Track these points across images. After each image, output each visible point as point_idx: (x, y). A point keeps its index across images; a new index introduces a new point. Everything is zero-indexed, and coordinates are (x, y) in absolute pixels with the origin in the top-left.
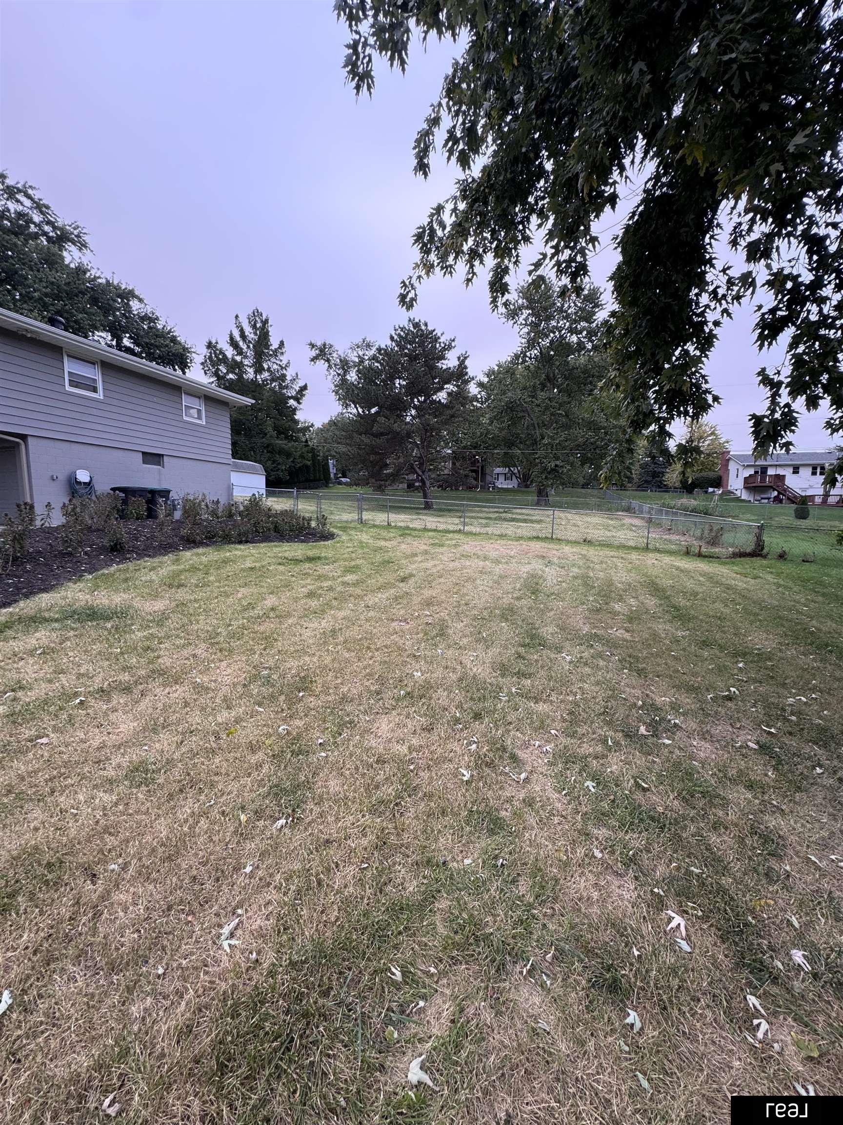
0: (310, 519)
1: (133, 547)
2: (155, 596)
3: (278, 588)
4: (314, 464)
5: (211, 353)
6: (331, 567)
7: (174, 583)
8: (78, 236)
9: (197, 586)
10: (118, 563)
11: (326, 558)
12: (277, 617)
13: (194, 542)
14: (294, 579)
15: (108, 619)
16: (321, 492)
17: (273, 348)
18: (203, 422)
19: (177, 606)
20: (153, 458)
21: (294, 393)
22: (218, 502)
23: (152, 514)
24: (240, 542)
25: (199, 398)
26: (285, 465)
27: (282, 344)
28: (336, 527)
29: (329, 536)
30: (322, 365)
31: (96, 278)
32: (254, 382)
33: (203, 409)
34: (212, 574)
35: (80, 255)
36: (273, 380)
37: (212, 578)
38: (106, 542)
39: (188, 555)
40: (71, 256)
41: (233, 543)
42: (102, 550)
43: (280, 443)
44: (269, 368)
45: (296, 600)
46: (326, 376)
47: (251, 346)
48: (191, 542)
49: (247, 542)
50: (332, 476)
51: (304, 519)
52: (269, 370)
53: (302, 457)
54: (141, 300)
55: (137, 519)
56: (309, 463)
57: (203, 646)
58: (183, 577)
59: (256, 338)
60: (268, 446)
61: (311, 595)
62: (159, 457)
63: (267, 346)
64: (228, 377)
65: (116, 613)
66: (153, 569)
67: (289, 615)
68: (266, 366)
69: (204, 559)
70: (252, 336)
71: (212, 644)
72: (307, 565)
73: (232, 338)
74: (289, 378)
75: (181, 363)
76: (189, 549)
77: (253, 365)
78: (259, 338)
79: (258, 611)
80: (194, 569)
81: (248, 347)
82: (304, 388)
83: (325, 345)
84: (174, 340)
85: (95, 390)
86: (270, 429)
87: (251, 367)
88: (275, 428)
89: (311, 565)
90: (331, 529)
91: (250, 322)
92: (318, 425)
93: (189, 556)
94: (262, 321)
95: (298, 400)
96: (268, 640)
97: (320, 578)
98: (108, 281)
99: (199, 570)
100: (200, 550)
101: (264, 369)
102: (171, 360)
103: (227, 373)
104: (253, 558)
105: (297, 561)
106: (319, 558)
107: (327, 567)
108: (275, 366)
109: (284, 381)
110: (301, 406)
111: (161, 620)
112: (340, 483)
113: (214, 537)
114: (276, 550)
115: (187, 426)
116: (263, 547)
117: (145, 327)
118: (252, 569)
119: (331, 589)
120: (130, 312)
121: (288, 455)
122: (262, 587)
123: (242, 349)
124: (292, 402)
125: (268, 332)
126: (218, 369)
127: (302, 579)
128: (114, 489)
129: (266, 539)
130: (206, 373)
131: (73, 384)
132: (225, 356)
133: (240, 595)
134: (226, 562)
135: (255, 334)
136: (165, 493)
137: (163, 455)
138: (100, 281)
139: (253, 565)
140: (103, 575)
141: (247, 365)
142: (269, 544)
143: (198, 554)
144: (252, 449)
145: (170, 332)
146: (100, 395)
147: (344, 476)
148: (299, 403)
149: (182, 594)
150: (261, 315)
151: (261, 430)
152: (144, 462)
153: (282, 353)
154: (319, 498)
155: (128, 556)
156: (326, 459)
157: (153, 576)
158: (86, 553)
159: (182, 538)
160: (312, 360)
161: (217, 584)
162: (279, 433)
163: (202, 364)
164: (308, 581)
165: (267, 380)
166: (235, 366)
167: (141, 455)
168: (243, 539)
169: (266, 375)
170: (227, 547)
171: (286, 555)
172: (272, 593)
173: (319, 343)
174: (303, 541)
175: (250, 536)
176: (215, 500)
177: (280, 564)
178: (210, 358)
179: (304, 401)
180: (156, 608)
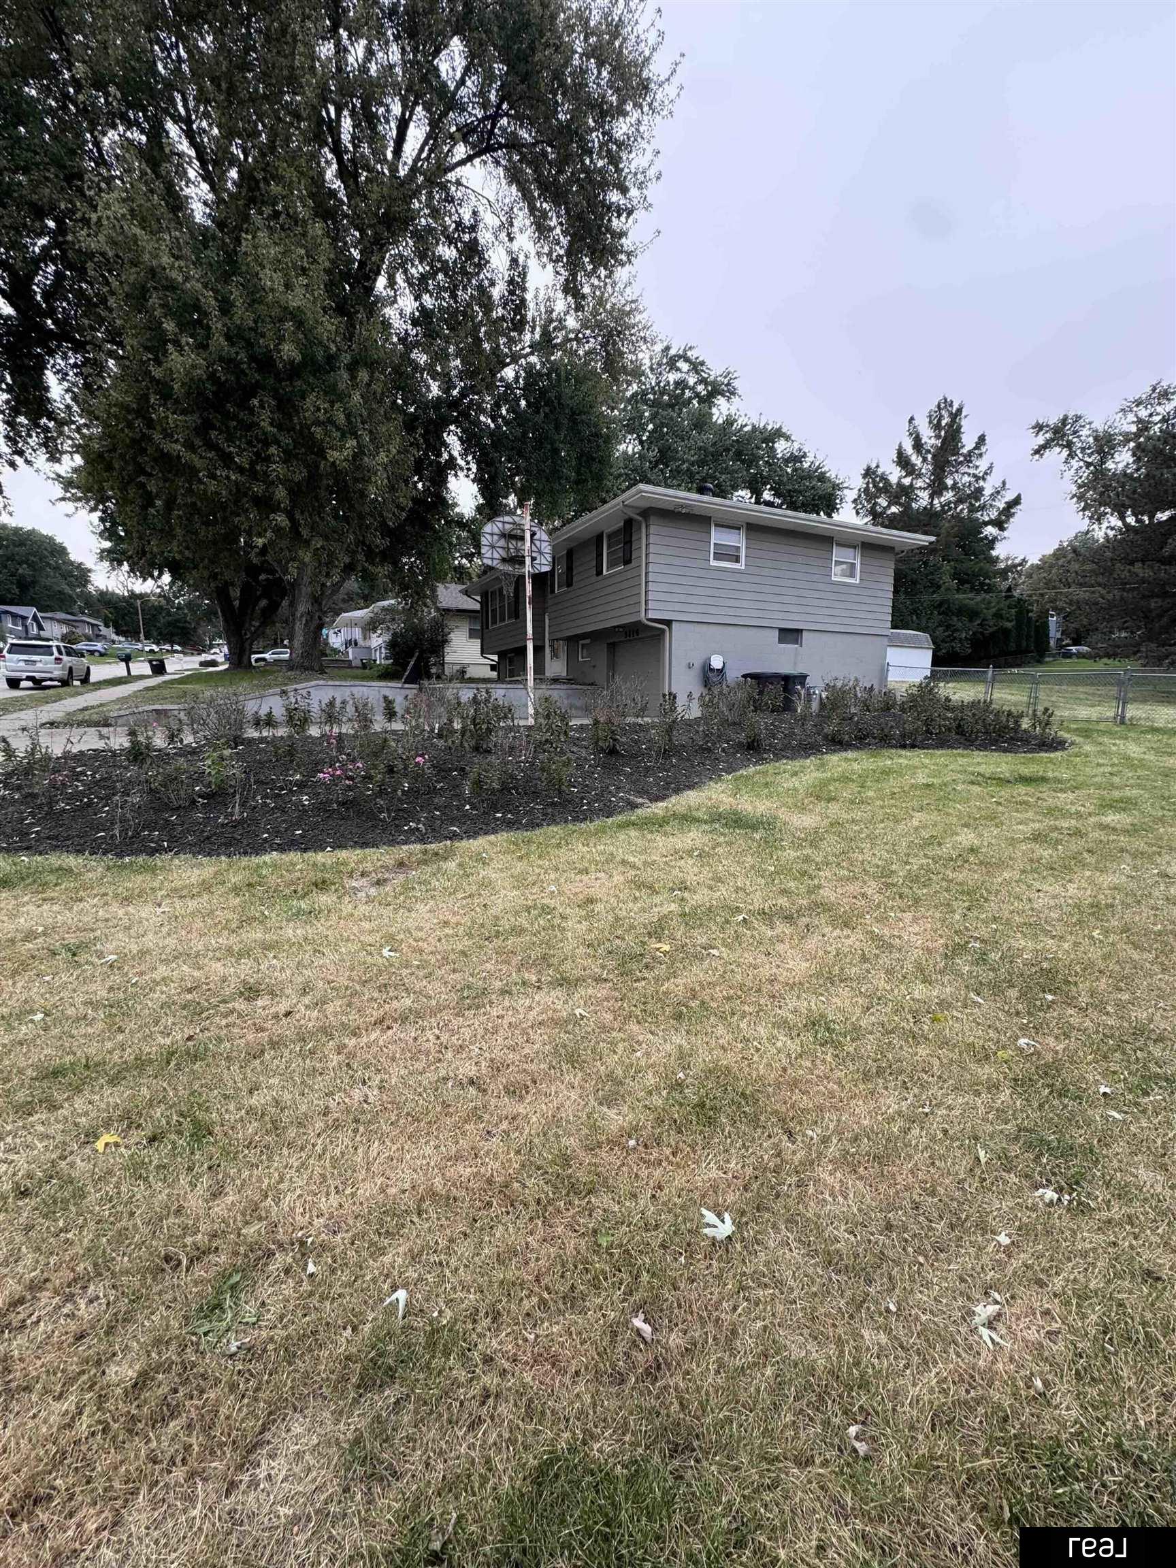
0: (1021, 716)
1: (770, 745)
2: (803, 809)
3: (976, 819)
4: (1019, 626)
5: (868, 484)
6: (1071, 796)
7: (821, 794)
8: (728, 384)
9: (852, 802)
10: (755, 764)
11: (1058, 781)
12: (981, 863)
13: (840, 743)
14: (1000, 809)
15: (754, 828)
16: (1038, 671)
17: (965, 451)
18: (856, 581)
19: (832, 825)
20: (790, 635)
21: (994, 514)
22: (872, 688)
23: (788, 706)
24: (904, 747)
25: (855, 547)
26: (965, 631)
27: (982, 440)
28: (1069, 730)
29: (1057, 745)
30: (1056, 455)
31: (743, 426)
32: (929, 512)
33: (858, 563)
34: (869, 788)
35: (728, 405)
36: (960, 501)
37: (871, 794)
38: (742, 737)
39: (834, 759)
40: (721, 410)
41: (892, 747)
42: (740, 747)
43: (964, 598)
44: (955, 483)
45: (1013, 842)
46: (1062, 472)
47: (929, 456)
48: (837, 743)
49: (913, 746)
50: (1052, 643)
51: (1010, 714)
52: (955, 487)
53: (998, 615)
54: (788, 438)
55: (773, 711)
56: (1009, 625)
57: (873, 884)
58: (831, 788)
59: (939, 443)
60: (941, 604)
61: (1038, 837)
62: (799, 631)
63: (956, 451)
64: (889, 512)
65: (762, 823)
66: (795, 774)
67: (1001, 865)
68: (949, 482)
69: (855, 766)
70: (933, 441)
71: (887, 885)
72: (1022, 789)
73: (900, 453)
74: (988, 492)
75: (828, 506)
76: (835, 751)
77: (929, 485)
78: (943, 443)
79: (946, 850)
80: (845, 779)
81: (925, 460)
82: (1017, 501)
83: (1064, 421)
84: (822, 478)
85: (737, 560)
86: (947, 578)
87: (925, 489)
88: (955, 575)
89: (1030, 789)
90: (1061, 733)
91: (930, 422)
92: (1034, 560)
93: (837, 762)
94: (951, 414)
95: (1000, 524)
96: (974, 897)
97: (1050, 811)
98: (754, 426)
99: (853, 781)
100: (850, 754)
101: (946, 488)
102: (817, 505)
103: (889, 506)
104: (927, 771)
105: (1002, 782)
106: (1044, 779)
107: (1062, 796)
108: (966, 479)
109: (978, 499)
110: (1005, 534)
111: (814, 839)
112: (1068, 655)
113: (865, 737)
114: (961, 761)
115: (836, 589)
116: (941, 757)
117: (789, 470)
118: (928, 786)
119: (1077, 833)
120: (774, 457)
121: (973, 614)
122: (948, 814)
123: (914, 465)
124: (990, 530)
125: (960, 427)
126: (876, 504)
127: (1017, 811)
128: (745, 676)
129: (942, 743)
130: (858, 513)
131: (718, 556)
132: (886, 481)
133: (915, 823)
134: (887, 772)
135: (938, 437)
136: (802, 679)
137: (802, 630)
138: (746, 429)
139: (930, 781)
140: (742, 776)
141: (920, 488)
142: (949, 751)
143: (846, 760)
144: (915, 611)
145: (818, 467)
146: (741, 566)
147: (1076, 642)
148: (1002, 529)
149: (834, 809)
150: (951, 405)
151: (931, 581)
152: (780, 641)
153: (981, 455)
154: (1036, 682)
155: (765, 756)
156: (1044, 615)
157: (795, 782)
158: (723, 750)
159: (826, 737)
160: (1037, 452)
161: (879, 803)
162: (962, 582)
163: (855, 501)
164: (1030, 814)
165: (950, 502)
166: (903, 493)
167: (777, 632)
168: (908, 742)
169: (949, 496)
170: (886, 752)
171: (982, 769)
172: (967, 825)
173: (1053, 420)
174: (1005, 751)
175: (919, 738)
176: (869, 686)
177: (972, 783)
178: (866, 490)
179: (1013, 524)
180: (806, 824)
